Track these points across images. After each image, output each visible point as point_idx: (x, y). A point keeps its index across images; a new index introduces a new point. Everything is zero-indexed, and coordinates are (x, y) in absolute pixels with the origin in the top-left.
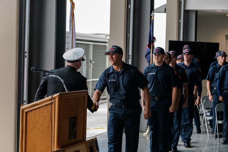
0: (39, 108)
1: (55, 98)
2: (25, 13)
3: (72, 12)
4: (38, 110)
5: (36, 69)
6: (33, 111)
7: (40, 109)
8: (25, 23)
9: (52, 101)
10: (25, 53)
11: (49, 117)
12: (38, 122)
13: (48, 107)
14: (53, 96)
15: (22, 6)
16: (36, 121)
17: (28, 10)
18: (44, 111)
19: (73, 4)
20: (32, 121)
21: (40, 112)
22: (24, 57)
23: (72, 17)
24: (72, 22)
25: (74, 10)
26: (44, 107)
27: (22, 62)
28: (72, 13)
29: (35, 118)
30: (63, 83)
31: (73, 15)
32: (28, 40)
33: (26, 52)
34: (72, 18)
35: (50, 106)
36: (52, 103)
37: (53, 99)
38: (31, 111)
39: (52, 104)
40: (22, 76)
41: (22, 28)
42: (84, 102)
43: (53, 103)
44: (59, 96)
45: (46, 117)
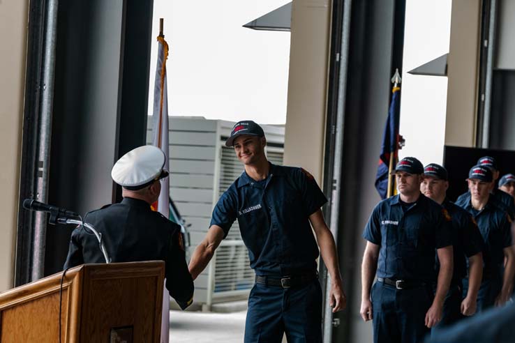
0: (32, 301)
1: (72, 277)
2: (43, 67)
3: (161, 66)
4: (29, 306)
5: (35, 204)
6: (19, 309)
7: (35, 303)
8: (41, 91)
9: (65, 285)
10: (39, 164)
11: (54, 325)
12: (27, 335)
13: (53, 299)
14: (68, 273)
15: (37, 47)
16: (23, 332)
17: (51, 58)
18: (43, 310)
19: (164, 47)
20: (15, 334)
21: (33, 311)
22: (37, 174)
23: (160, 77)
24: (161, 90)
25: (167, 61)
26: (44, 300)
27: (32, 187)
28: (162, 68)
29: (21, 326)
30: (100, 241)
31: (163, 73)
32: (47, 134)
33: (42, 162)
34: (160, 81)
35: (58, 297)
36: (62, 290)
37: (66, 278)
38: (13, 307)
39: (64, 293)
40: (31, 222)
41: (34, 102)
42: (156, 290)
43: (66, 289)
44: (83, 274)
45: (49, 324)
